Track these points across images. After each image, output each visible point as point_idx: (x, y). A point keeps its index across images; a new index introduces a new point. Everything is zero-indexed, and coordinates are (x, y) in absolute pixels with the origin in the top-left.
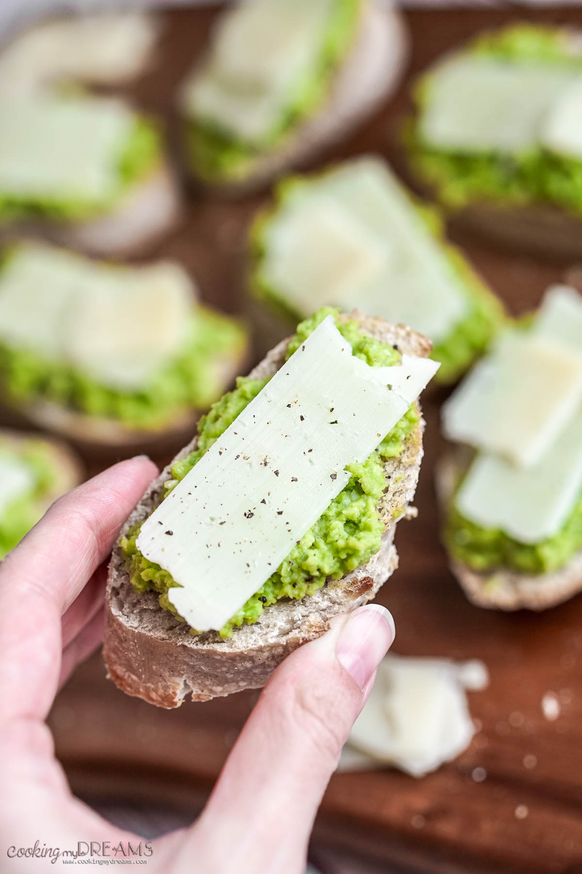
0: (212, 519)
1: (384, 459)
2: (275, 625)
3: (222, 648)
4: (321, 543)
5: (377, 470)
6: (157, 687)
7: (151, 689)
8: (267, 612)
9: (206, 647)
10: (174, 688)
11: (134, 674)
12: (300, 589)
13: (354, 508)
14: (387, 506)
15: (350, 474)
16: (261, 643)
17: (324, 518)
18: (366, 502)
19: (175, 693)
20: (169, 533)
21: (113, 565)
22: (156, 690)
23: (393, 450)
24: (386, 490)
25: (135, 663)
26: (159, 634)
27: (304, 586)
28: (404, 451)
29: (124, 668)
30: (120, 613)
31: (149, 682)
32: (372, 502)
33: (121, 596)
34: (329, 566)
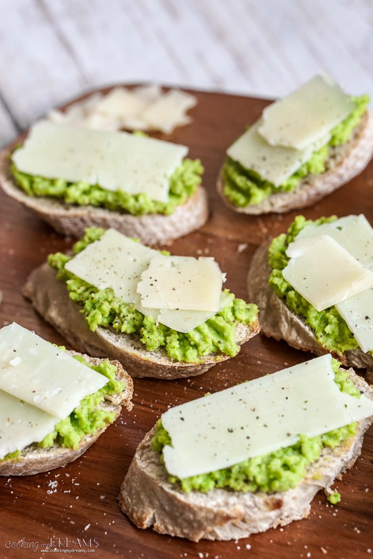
0: (209, 424)
1: (324, 445)
2: (216, 499)
3: (181, 497)
4: (263, 467)
5: (317, 446)
6: (138, 510)
7: (135, 511)
8: (215, 491)
9: (172, 492)
10: (147, 515)
11: (130, 499)
12: (239, 484)
13: (292, 458)
14: (313, 470)
15: (298, 439)
16: (203, 504)
17: (272, 456)
18: (301, 460)
19: (145, 518)
20: (182, 419)
21: (149, 434)
22: (137, 512)
23: (332, 443)
24: (316, 461)
25: (134, 490)
26: (153, 475)
27: (242, 483)
28: (338, 447)
29: (127, 493)
30: (139, 458)
31: (135, 506)
32: (304, 461)
33: (145, 451)
34: (261, 478)
